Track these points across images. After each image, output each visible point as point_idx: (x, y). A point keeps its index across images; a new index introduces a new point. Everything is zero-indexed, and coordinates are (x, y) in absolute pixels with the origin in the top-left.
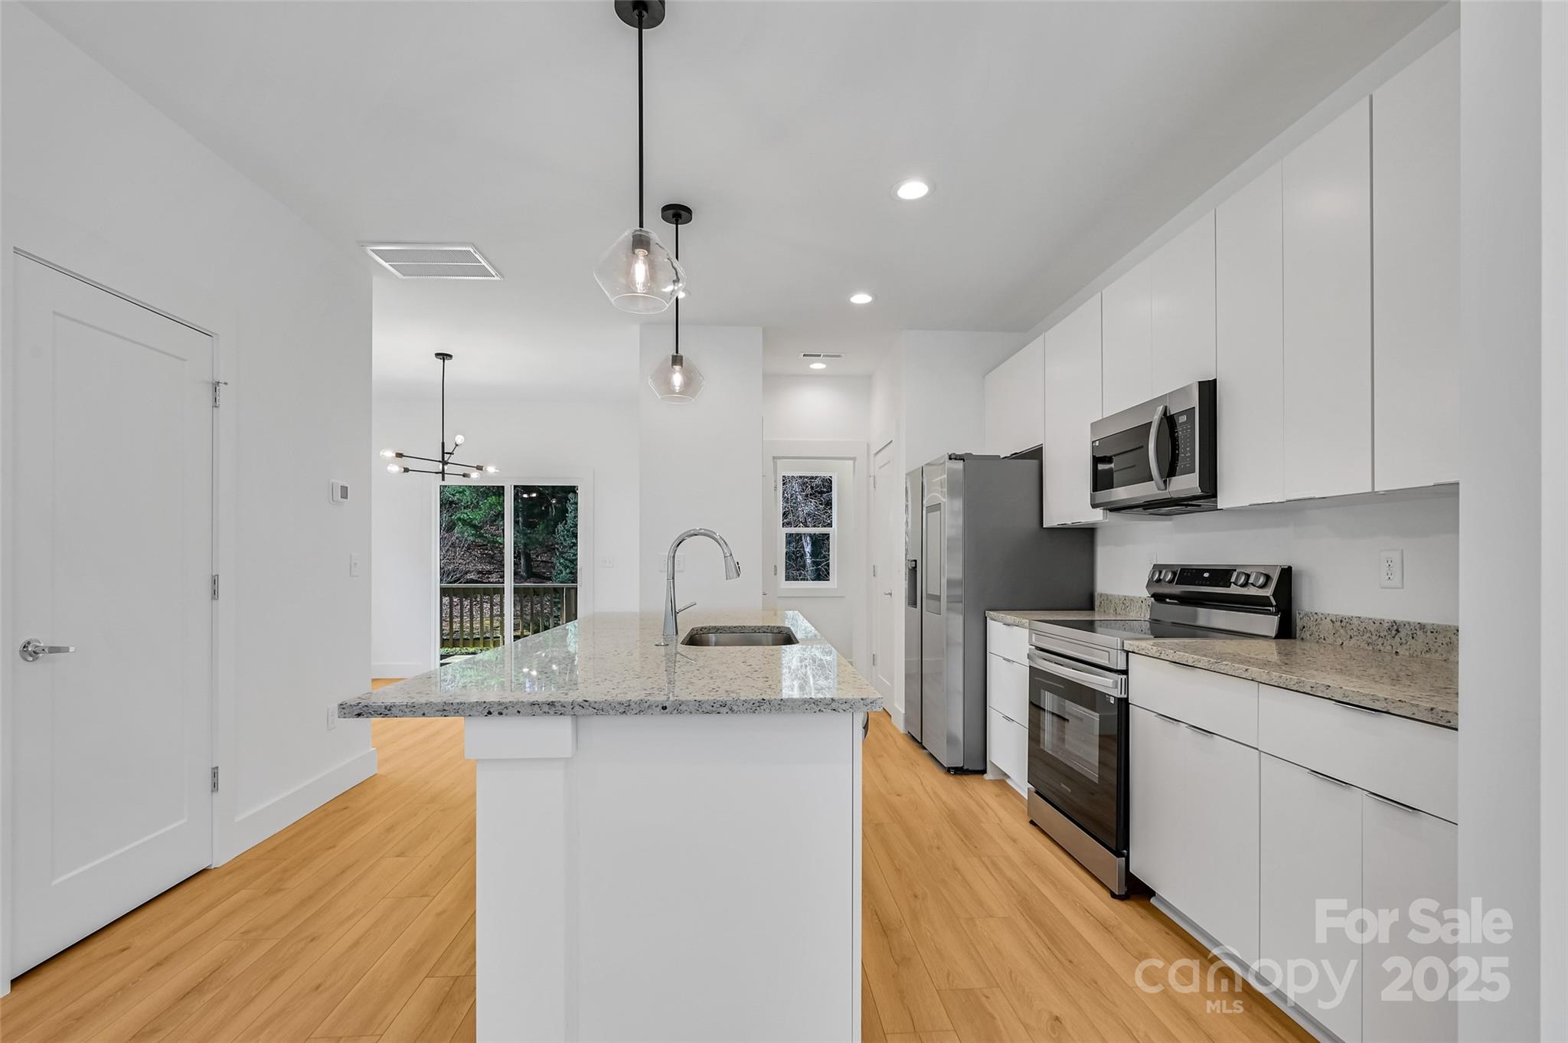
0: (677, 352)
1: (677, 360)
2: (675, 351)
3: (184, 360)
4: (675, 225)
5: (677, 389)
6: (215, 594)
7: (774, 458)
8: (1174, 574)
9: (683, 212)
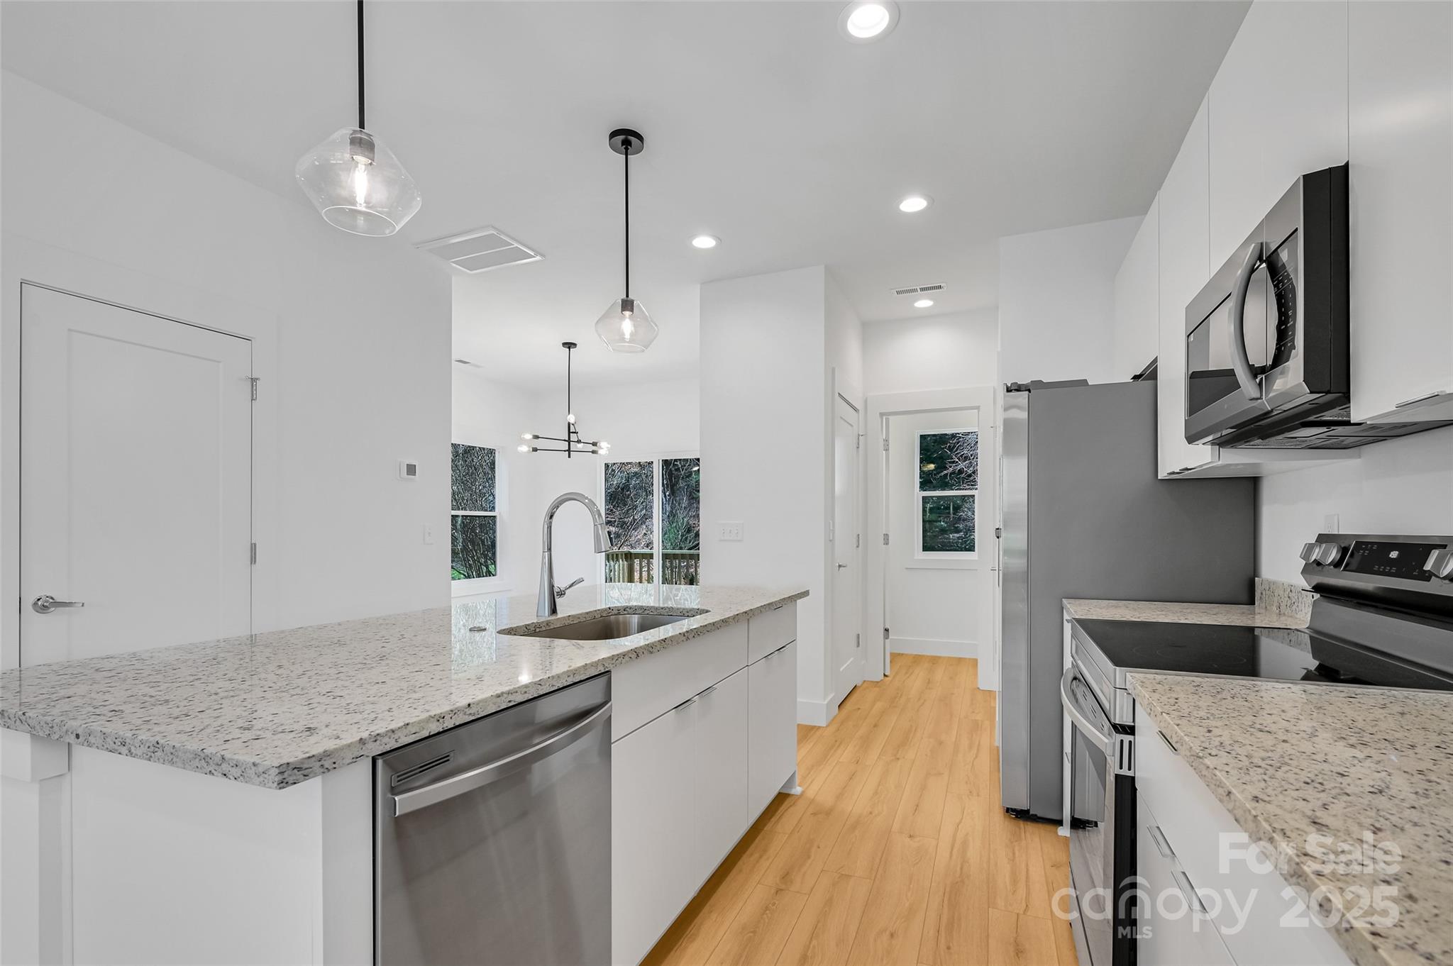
0: (627, 296)
1: (627, 305)
2: (625, 296)
3: (219, 362)
4: (624, 156)
5: (627, 336)
6: (253, 560)
7: (882, 415)
8: (1344, 551)
9: (632, 139)
